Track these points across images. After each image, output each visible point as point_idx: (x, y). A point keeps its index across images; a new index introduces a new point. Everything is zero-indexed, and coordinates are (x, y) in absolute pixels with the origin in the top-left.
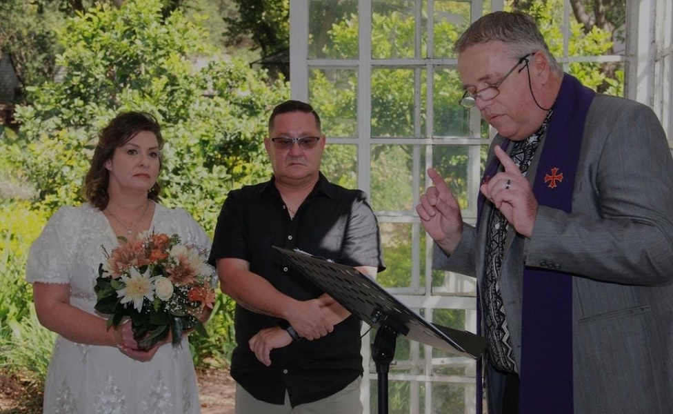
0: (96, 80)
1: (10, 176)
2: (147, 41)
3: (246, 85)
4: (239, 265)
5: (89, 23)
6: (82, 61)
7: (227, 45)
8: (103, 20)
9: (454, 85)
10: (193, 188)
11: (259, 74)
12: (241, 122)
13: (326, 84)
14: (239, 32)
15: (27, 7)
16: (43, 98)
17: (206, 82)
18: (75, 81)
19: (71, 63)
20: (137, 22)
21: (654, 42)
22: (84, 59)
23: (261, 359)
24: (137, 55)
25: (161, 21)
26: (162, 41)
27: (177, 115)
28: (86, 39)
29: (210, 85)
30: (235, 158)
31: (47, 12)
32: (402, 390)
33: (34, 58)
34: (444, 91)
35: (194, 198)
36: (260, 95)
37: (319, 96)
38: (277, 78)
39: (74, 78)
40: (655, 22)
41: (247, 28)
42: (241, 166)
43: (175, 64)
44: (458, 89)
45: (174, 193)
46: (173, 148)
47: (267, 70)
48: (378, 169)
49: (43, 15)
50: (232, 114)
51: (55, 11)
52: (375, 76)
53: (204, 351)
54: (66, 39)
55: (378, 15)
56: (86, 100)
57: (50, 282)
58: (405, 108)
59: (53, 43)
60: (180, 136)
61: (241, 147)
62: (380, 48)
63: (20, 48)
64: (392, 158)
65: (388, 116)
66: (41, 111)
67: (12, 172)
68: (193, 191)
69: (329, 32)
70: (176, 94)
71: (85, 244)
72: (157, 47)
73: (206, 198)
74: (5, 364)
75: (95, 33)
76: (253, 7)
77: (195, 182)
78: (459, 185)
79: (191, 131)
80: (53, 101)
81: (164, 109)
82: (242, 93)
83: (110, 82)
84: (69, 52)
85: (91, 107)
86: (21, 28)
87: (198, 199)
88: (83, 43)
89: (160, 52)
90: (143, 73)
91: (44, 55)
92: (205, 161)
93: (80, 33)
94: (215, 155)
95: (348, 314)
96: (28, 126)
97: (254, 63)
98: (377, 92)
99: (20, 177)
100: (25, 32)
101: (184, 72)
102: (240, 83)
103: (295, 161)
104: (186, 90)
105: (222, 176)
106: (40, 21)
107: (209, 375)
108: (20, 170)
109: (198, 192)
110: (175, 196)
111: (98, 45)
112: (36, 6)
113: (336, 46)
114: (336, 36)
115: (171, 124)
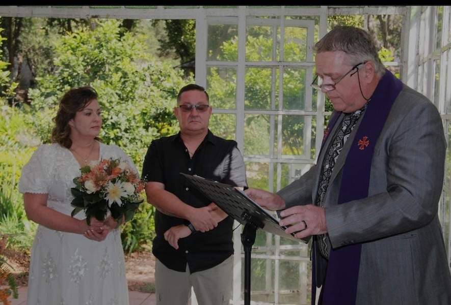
0: (78, 74)
1: (26, 133)
2: (110, 51)
3: (170, 80)
4: (158, 186)
5: (75, 39)
6: (70, 63)
7: (160, 56)
8: (83, 37)
9: (297, 81)
10: (137, 141)
11: (178, 73)
12: (166, 102)
13: (219, 80)
14: (167, 48)
15: (39, 31)
16: (46, 85)
17: (145, 76)
18: (66, 74)
19: (63, 63)
20: (104, 39)
21: (418, 54)
22: (71, 61)
23: (172, 244)
24: (104, 59)
25: (119, 39)
26: (119, 51)
27: (127, 96)
28: (73, 49)
29: (148, 79)
30: (162, 124)
31: (51, 35)
32: (262, 265)
33: (42, 62)
34: (291, 84)
35: (137, 147)
36: (179, 85)
37: (215, 87)
38: (190, 75)
39: (65, 73)
40: (419, 42)
41: (172, 46)
42: (166, 128)
43: (126, 65)
44: (299, 83)
45: (125, 144)
46: (124, 117)
47: (183, 71)
48: (250, 132)
49: (48, 36)
50: (162, 97)
51: (55, 33)
52: (248, 74)
53: (142, 240)
54: (60, 49)
55: (251, 37)
57: (36, 193)
58: (267, 94)
59: (54, 53)
60: (129, 109)
61: (166, 117)
62: (252, 57)
63: (34, 56)
64: (259, 126)
65: (256, 99)
66: (44, 93)
67: (27, 131)
68: (137, 143)
69: (221, 47)
70: (127, 84)
71: (60, 168)
72: (116, 54)
73: (144, 147)
74: (20, 245)
75: (78, 45)
76: (176, 33)
77: (137, 137)
78: (299, 142)
79: (136, 107)
80: (52, 86)
81: (120, 92)
82: (168, 84)
83: (87, 76)
86: (35, 44)
87: (139, 147)
88: (71, 51)
89: (117, 58)
90: (107, 70)
91: (49, 60)
92: (144, 125)
93: (69, 45)
94: (151, 122)
95: (227, 215)
96: (36, 101)
97: (176, 67)
98: (250, 84)
99: (32, 134)
100: (37, 46)
101: (132, 70)
102: (166, 78)
103: (194, 120)
104: (133, 81)
105: (154, 134)
106: (46, 40)
107: (144, 255)
108: (32, 129)
109: (139, 143)
110: (125, 146)
111: (80, 53)
112: (44, 31)
113: (225, 56)
114: (226, 49)
115: (124, 102)
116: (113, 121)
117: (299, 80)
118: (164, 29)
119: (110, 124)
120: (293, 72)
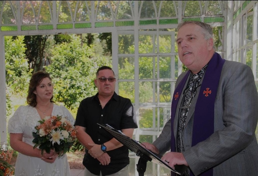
2: (76, 53)
5: (61, 48)
6: (58, 59)
7: (104, 55)
8: (65, 47)
9: (165, 64)
13: (129, 64)
14: (107, 52)
19: (55, 59)
20: (74, 47)
21: (232, 47)
22: (59, 58)
24: (74, 57)
25: (81, 47)
26: (81, 52)
27: (85, 73)
29: (96, 65)
34: (162, 65)
37: (127, 68)
39: (56, 64)
43: (84, 59)
45: (84, 96)
46: (83, 83)
48: (144, 88)
56: (59, 69)
57: (16, 133)
58: (151, 70)
60: (85, 79)
64: (148, 85)
65: (146, 73)
70: (85, 67)
71: (29, 119)
72: (79, 54)
75: (62, 51)
77: (90, 93)
80: (50, 70)
81: (81, 72)
84: (55, 56)
85: (61, 72)
88: (59, 53)
89: (80, 56)
90: (76, 62)
93: (58, 51)
98: (142, 66)
101: (87, 61)
103: (107, 87)
104: (87, 66)
111: (63, 54)
113: (131, 53)
114: (130, 50)
115: (83, 76)
116: (78, 85)
117: (166, 63)
118: (105, 43)
119: (77, 87)
120: (163, 59)
